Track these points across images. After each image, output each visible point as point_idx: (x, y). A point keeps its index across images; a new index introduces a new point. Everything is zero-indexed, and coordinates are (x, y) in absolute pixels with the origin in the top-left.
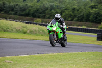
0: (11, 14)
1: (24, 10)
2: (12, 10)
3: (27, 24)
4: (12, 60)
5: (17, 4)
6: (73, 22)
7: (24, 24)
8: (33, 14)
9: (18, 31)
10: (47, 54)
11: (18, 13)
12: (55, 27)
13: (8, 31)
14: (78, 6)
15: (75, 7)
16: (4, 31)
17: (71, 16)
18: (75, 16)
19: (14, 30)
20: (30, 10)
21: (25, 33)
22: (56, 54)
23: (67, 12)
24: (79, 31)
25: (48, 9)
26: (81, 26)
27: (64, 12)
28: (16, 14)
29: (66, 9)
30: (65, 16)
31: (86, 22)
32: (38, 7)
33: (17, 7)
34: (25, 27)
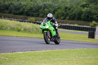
0: (5, 13)
1: (19, 9)
3: (21, 23)
5: (12, 4)
6: (65, 20)
7: (19, 22)
8: (27, 12)
9: (12, 29)
11: (13, 12)
12: (48, 26)
13: (3, 29)
14: (71, 5)
15: (68, 6)
17: (63, 15)
18: (67, 15)
19: (9, 28)
20: (24, 9)
21: (19, 31)
22: (50, 51)
23: (59, 11)
24: (71, 29)
25: (41, 8)
26: (73, 24)
27: (56, 11)
28: (10, 13)
29: (59, 8)
31: (78, 20)
32: (32, 6)
33: (11, 6)
34: (20, 25)
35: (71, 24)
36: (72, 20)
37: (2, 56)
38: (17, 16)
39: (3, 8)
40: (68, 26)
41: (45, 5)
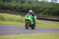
0: (14, 11)
1: (22, 9)
2: (15, 9)
3: (23, 17)
4: (14, 37)
5: (17, 6)
7: (21, 17)
8: (26, 11)
9: (18, 21)
10: (34, 34)
11: (18, 10)
13: (12, 21)
14: (53, 6)
15: (51, 7)
16: (10, 21)
17: (48, 12)
18: (51, 12)
19: (16, 20)
20: (24, 9)
21: (22, 22)
22: (40, 34)
23: (46, 10)
24: (53, 21)
25: (35, 8)
26: (54, 18)
27: (44, 10)
28: (16, 11)
29: (46, 8)
30: (45, 12)
31: (57, 16)
32: (29, 7)
33: (17, 7)
34: (22, 18)
35: (53, 18)
36: (54, 15)
37: (12, 37)
38: (21, 13)
39: (12, 8)
40: (51, 19)
41: (37, 6)
